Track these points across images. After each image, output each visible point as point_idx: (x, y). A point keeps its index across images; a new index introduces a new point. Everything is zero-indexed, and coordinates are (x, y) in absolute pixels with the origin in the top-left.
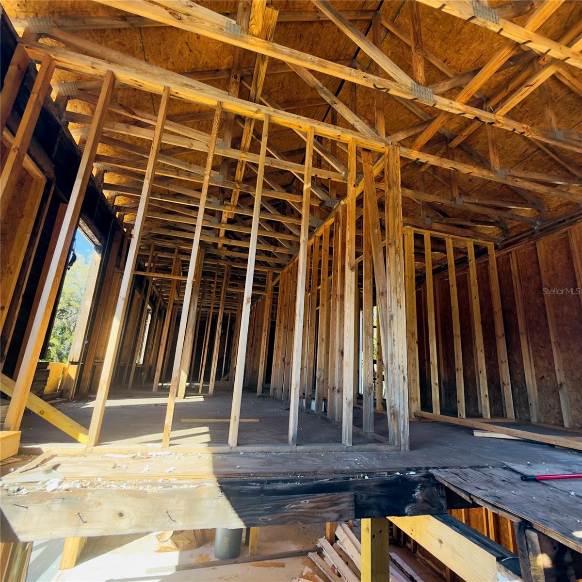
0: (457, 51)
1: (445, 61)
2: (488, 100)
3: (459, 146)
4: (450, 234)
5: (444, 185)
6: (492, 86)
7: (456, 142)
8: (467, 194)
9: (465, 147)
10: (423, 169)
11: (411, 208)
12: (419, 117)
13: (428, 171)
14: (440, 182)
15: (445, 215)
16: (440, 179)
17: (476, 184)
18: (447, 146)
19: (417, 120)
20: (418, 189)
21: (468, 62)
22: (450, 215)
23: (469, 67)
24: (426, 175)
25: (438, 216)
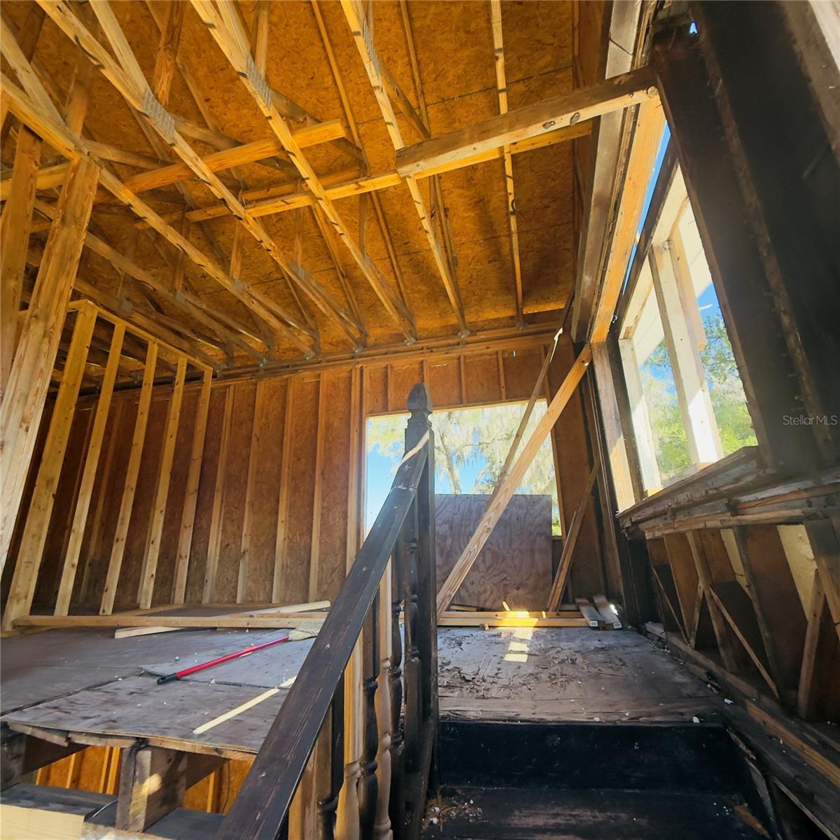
0: (226, 102)
1: (207, 100)
2: (247, 189)
3: (199, 224)
4: (160, 338)
5: (166, 265)
6: (254, 177)
7: (196, 216)
8: (196, 293)
9: (206, 229)
10: (139, 226)
11: (105, 275)
12: (151, 147)
13: (148, 234)
14: (162, 258)
15: (159, 309)
16: (163, 255)
17: (210, 285)
18: (183, 214)
19: (148, 149)
20: (123, 252)
21: (234, 125)
22: (165, 311)
23: (235, 133)
24: (142, 238)
25: (146, 305)
